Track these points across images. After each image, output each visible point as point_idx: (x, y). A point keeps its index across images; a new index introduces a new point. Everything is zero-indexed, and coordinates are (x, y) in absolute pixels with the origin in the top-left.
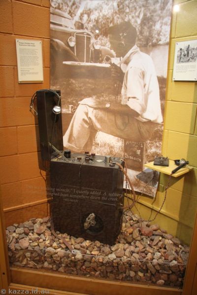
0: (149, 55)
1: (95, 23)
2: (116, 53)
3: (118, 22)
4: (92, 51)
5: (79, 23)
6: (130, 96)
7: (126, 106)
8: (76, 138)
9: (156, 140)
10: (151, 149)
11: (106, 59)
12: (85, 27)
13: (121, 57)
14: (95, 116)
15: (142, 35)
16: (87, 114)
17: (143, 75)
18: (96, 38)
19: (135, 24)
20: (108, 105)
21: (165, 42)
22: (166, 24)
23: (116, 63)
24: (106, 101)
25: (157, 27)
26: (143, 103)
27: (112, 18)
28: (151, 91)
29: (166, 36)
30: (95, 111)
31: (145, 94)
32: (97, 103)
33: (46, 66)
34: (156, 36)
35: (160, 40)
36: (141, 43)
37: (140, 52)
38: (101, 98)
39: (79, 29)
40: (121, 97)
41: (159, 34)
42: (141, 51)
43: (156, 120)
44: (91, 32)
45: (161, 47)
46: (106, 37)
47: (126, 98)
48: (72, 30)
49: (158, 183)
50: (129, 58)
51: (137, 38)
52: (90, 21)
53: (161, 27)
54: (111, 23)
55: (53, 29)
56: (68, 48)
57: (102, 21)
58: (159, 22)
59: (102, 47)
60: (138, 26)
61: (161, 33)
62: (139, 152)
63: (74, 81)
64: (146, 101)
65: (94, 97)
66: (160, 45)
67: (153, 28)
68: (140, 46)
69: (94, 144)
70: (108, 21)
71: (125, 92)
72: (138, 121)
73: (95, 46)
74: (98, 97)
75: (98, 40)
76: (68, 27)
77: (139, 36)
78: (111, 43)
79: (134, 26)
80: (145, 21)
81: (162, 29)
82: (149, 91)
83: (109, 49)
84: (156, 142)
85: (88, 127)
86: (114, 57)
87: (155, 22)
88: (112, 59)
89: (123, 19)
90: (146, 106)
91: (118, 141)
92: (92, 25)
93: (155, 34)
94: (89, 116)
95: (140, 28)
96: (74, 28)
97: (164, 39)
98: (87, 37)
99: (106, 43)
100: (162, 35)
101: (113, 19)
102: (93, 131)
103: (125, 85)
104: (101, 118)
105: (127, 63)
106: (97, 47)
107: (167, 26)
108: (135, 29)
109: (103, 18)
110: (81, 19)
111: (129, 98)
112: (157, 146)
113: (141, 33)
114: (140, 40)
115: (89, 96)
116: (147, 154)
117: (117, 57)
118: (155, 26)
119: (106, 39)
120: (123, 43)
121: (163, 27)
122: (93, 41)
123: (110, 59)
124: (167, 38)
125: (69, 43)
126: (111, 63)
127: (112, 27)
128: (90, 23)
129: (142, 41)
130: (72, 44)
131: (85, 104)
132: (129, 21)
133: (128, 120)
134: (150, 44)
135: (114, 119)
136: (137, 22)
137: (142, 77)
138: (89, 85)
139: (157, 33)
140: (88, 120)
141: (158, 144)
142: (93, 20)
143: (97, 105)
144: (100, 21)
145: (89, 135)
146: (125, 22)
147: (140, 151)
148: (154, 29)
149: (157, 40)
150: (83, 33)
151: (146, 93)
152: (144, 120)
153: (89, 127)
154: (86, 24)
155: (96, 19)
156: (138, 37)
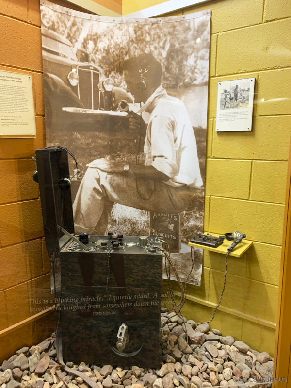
0: (180, 99)
1: (104, 54)
2: (134, 97)
3: (136, 54)
4: (101, 93)
5: (83, 52)
6: (156, 154)
7: (152, 167)
8: (84, 215)
9: (196, 210)
10: (189, 221)
11: (121, 105)
12: (90, 59)
13: (142, 103)
14: (110, 183)
15: (168, 73)
16: (98, 181)
17: (173, 126)
18: (107, 76)
19: (160, 57)
20: (126, 168)
21: (202, 81)
22: (202, 58)
23: (135, 111)
24: (123, 162)
25: (190, 61)
26: (174, 162)
27: (127, 48)
28: (185, 147)
29: (204, 74)
30: (109, 176)
31: (176, 151)
32: (112, 165)
33: (39, 113)
34: (189, 73)
35: (195, 80)
36: (168, 82)
37: (167, 95)
38: (117, 159)
39: (83, 62)
40: (143, 156)
41: (193, 72)
42: (169, 94)
43: (193, 184)
44: (100, 66)
45: (197, 89)
46: (120, 74)
47: (150, 157)
48: (72, 63)
49: (201, 266)
50: (152, 103)
51: (162, 77)
52: (97, 51)
53: (196, 62)
54: (126, 55)
55: (47, 59)
56: (69, 88)
57: (114, 52)
58: (193, 55)
59: (116, 88)
60: (163, 61)
61: (196, 70)
62: (171, 227)
63: (79, 136)
64: (178, 160)
65: (108, 157)
66: (195, 85)
67: (185, 63)
68: (167, 88)
69: (109, 221)
70: (122, 52)
71: (149, 149)
72: (168, 186)
73: (106, 86)
74: (113, 158)
75: (110, 78)
76: (67, 58)
77: (166, 73)
78: (127, 82)
79: (158, 60)
80: (172, 54)
81: (197, 64)
82: (182, 146)
83: (125, 91)
84: (195, 212)
85: (100, 199)
86: (132, 103)
87: (186, 56)
88: (130, 105)
89: (142, 50)
90: (179, 166)
91: (142, 215)
92: (100, 57)
93: (188, 72)
94: (102, 183)
95: (166, 63)
96: (76, 59)
97: (201, 78)
98: (93, 73)
99: (121, 82)
100: (198, 72)
101: (129, 49)
102: (107, 203)
103: (148, 140)
104: (118, 185)
105: (150, 110)
106: (109, 88)
107: (204, 61)
108: (160, 64)
109: (115, 47)
110: (85, 47)
111: (155, 157)
112: (197, 218)
113: (168, 69)
114: (166, 79)
115: (101, 156)
116: (183, 229)
117: (136, 102)
118: (187, 60)
119: (120, 77)
120: (144, 82)
121: (199, 62)
122: (102, 78)
123: (127, 105)
124: (205, 76)
125: (70, 80)
126: (128, 111)
127: (127, 61)
128: (98, 53)
129: (170, 81)
130: (74, 82)
131: (96, 168)
132: (151, 53)
133: (155, 186)
134: (181, 84)
135: (135, 186)
136: (161, 55)
137: (171, 129)
138: (100, 141)
139: (191, 69)
140: (100, 189)
141: (198, 215)
142: (102, 50)
143: (111, 168)
144: (111, 51)
145: (102, 209)
146: (146, 54)
147: (173, 225)
148: (186, 65)
149: (191, 78)
150: (88, 67)
151: (177, 149)
152: (177, 185)
153: (102, 198)
154: (92, 55)
155: (106, 48)
156: (164, 76)
